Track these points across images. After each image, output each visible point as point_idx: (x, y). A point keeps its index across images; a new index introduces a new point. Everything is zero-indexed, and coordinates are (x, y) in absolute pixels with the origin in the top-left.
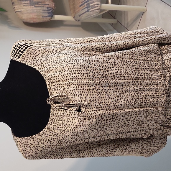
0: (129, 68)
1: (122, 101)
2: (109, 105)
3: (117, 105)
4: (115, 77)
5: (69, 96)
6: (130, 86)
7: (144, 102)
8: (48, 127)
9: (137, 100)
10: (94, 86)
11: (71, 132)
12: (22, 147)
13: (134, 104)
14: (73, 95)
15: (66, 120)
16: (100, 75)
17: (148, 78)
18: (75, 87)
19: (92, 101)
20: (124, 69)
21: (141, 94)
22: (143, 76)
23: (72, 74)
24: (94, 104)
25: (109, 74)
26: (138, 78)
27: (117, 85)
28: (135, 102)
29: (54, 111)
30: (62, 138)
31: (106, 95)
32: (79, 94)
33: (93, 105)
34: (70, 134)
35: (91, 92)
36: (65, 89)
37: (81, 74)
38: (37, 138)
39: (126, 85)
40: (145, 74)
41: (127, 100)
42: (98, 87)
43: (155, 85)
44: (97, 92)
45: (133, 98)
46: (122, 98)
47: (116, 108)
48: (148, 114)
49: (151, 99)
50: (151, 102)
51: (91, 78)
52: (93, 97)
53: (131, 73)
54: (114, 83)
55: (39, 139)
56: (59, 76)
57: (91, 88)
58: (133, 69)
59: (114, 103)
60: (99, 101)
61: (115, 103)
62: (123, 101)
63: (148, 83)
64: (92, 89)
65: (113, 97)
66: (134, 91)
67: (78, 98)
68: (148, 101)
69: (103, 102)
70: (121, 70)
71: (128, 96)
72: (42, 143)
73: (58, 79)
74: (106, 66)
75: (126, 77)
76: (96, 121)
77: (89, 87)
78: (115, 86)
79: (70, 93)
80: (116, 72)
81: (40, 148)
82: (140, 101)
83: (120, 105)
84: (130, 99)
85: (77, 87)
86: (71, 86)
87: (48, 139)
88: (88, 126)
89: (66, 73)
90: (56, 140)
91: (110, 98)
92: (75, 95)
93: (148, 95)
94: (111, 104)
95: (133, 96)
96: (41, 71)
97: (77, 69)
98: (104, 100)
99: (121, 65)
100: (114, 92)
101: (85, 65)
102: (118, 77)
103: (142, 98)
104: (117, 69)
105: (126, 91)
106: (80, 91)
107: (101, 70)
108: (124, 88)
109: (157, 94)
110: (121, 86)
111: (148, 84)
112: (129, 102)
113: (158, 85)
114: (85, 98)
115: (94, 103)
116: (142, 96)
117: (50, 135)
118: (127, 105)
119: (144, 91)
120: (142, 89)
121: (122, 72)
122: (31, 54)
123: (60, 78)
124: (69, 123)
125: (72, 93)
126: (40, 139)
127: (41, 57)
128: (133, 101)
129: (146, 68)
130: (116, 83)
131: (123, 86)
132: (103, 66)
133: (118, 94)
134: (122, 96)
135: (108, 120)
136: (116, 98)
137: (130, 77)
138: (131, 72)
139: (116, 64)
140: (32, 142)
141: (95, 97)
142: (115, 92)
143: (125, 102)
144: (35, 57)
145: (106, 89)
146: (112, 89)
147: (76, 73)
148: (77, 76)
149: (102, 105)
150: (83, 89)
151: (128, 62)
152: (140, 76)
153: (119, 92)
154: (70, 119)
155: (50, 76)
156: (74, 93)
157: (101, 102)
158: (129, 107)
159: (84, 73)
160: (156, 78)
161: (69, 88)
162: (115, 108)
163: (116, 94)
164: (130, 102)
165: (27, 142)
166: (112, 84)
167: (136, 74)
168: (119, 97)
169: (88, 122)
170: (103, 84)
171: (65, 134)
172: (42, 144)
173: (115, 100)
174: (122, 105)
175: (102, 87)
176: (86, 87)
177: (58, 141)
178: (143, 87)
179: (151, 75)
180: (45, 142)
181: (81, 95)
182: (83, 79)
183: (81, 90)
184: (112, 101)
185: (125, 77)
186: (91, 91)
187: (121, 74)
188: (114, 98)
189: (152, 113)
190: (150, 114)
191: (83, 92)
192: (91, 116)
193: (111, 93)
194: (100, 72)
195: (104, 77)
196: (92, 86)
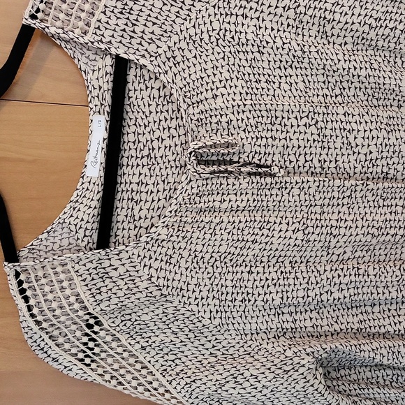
1: (391, 163)
2: (348, 169)
3: (374, 174)
5: (242, 139)
10: (313, 119)
14: (252, 138)
16: (325, 91)
18: (258, 117)
19: (300, 155)
23: (249, 83)
24: (307, 165)
31: (343, 143)
32: (269, 135)
33: (304, 167)
35: (300, 133)
36: (231, 121)
37: (274, 83)
42: (323, 121)
44: (319, 135)
46: (392, 157)
47: (368, 179)
51: (300, 97)
52: (305, 147)
54: (367, 113)
56: (213, 82)
57: (302, 123)
59: (363, 167)
60: (322, 158)
61: (368, 168)
62: (394, 164)
64: (305, 125)
65: (365, 150)
67: (265, 146)
69: (331, 161)
74: (344, 69)
77: (296, 118)
83: (382, 172)
85: (263, 117)
92: (257, 138)
94: (355, 168)
98: (334, 156)
100: (370, 138)
106: (270, 127)
114: (283, 146)
115: (306, 161)
123: (217, 89)
125: (249, 132)
130: (372, 115)
132: (335, 69)
133: (381, 145)
134: (394, 152)
136: (374, 156)
141: (311, 147)
142: (373, 138)
145: (348, 127)
146: (365, 131)
147: (260, 81)
148: (263, 89)
149: (329, 168)
150: (280, 124)
153: (386, 140)
156: (256, 133)
157: (325, 161)
159: (280, 83)
161: (243, 120)
162: (365, 178)
163: (376, 145)
168: (382, 152)
170: (337, 114)
173: (369, 158)
175: (334, 123)
176: (289, 118)
181: (274, 138)
183: (273, 126)
184: (360, 161)
186: (302, 129)
188: (365, 155)
193: (359, 141)
194: (327, 82)
195: (336, 96)
196: (307, 117)
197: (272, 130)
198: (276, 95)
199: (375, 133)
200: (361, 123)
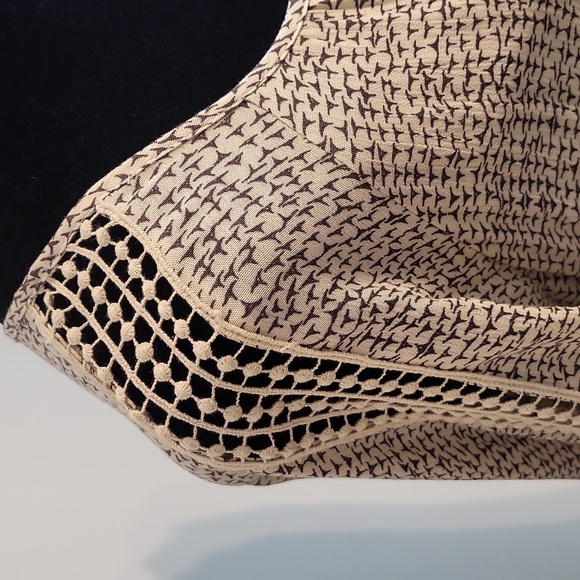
30: (435, 46)
55: (272, 104)
72: (306, 123)
81: (311, 168)
90: (399, 78)
126: (280, 100)
140: (230, 145)
165: (191, 161)
172: (313, 129)
177: (415, 90)
180: (330, 106)
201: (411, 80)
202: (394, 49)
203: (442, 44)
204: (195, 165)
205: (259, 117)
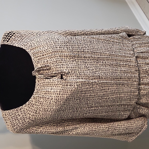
0: (103, 46)
2: (88, 75)
3: (96, 76)
4: (92, 53)
5: (52, 67)
6: (106, 61)
7: (120, 76)
8: (33, 97)
9: (113, 74)
11: (55, 99)
12: (10, 120)
13: (111, 76)
14: (55, 66)
15: (50, 88)
16: (79, 50)
17: (122, 55)
19: (72, 70)
20: (100, 47)
21: (116, 68)
22: (117, 54)
23: (53, 48)
24: (75, 73)
25: (87, 50)
26: (112, 54)
27: (94, 59)
28: (111, 75)
29: (39, 81)
30: (47, 106)
31: (84, 66)
32: (61, 64)
33: (74, 74)
34: (54, 102)
36: (48, 61)
37: (62, 48)
38: (24, 108)
39: (102, 60)
40: (119, 52)
41: (104, 72)
42: (77, 60)
43: (128, 62)
45: (109, 71)
46: (99, 71)
47: (95, 79)
48: (124, 87)
49: (125, 73)
50: (125, 76)
51: (70, 52)
52: (74, 67)
53: (106, 51)
54: (91, 57)
55: (25, 110)
56: (42, 51)
57: (71, 60)
58: (107, 47)
59: (92, 74)
61: (94, 74)
62: (101, 73)
63: (122, 59)
64: (72, 61)
65: (91, 69)
66: (109, 66)
67: (60, 68)
68: (123, 75)
69: (82, 72)
70: (97, 48)
71: (105, 69)
72: (28, 113)
73: (42, 53)
74: (83, 43)
75: (102, 53)
76: (77, 88)
77: (69, 59)
78: (92, 60)
79: (52, 64)
80: (92, 48)
81: (27, 119)
82: (116, 74)
83: (98, 76)
84: (107, 72)
85: (58, 58)
86: (53, 58)
87: (34, 109)
88: (70, 92)
89: (48, 48)
90: (41, 109)
91: (88, 70)
92: (57, 65)
93: (122, 70)
94: (90, 74)
95: (109, 69)
96: (27, 49)
97: (58, 44)
98: (83, 71)
99: (96, 44)
100: (92, 65)
101: (65, 41)
102: (94, 53)
103: (117, 72)
104: (94, 46)
105: (102, 65)
106: (61, 61)
107: (79, 46)
108: (100, 62)
109: (130, 70)
110: (98, 60)
111: (121, 61)
112: (105, 74)
113: (131, 62)
114: (66, 67)
115: (75, 72)
116: (117, 70)
117: (36, 105)
118: (105, 77)
119: (118, 67)
120: (116, 64)
121: (98, 49)
122: (18, 38)
123: (44, 53)
124: (52, 91)
125: (54, 64)
126: (27, 109)
127: (27, 39)
128: (109, 74)
129: (119, 47)
130: (93, 57)
131: (99, 60)
132: (81, 43)
134: (100, 69)
135: (88, 89)
136: (94, 70)
137: (105, 53)
138: (106, 49)
139: (92, 42)
140: (20, 113)
141: (75, 68)
143: (103, 74)
144: (21, 39)
145: (85, 61)
146: (90, 62)
147: (57, 47)
148: (58, 50)
149: (82, 74)
150: (64, 60)
151: (103, 42)
152: (114, 54)
153: (96, 65)
154: (53, 87)
155: (35, 52)
156: (57, 64)
157: (80, 72)
158: (107, 79)
159: (64, 48)
160: (129, 56)
161: (52, 60)
162: (93, 78)
163: (94, 67)
164: (107, 74)
166: (90, 57)
167: (111, 51)
168: (96, 69)
169: (70, 88)
170: (82, 57)
171: (49, 102)
172: (29, 114)
173: (93, 71)
174: (100, 76)
175: (81, 60)
177: (43, 111)
178: (118, 62)
179: (124, 53)
180: (32, 112)
181: (63, 65)
182: (64, 52)
184: (91, 72)
185: (100, 53)
186: (71, 62)
187: (97, 50)
188: (92, 70)
189: (128, 87)
190: (126, 88)
191: (64, 62)
192: (73, 83)
193: (89, 66)
194: (79, 48)
195: (82, 52)
196: (72, 58)
197: (62, 62)
198: (63, 51)
199: (93, 63)
200: (89, 60)
201: (43, 110)
202: (42, 106)
203: (48, 106)
204: (15, 114)
205: (24, 111)
